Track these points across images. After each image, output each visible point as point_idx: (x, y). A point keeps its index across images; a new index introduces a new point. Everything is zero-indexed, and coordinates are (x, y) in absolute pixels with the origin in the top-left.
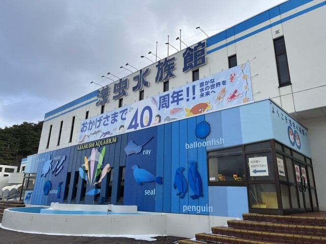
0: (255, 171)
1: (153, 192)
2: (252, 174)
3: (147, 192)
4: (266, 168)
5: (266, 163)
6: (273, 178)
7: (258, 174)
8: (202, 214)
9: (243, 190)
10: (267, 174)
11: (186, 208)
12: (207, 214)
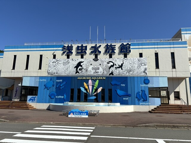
0: (163, 94)
1: (127, 99)
2: (162, 95)
3: (124, 99)
4: (166, 94)
5: (165, 93)
6: (167, 96)
7: (163, 95)
8: (147, 105)
9: (159, 99)
10: (166, 95)
11: (141, 103)
12: (149, 105)
